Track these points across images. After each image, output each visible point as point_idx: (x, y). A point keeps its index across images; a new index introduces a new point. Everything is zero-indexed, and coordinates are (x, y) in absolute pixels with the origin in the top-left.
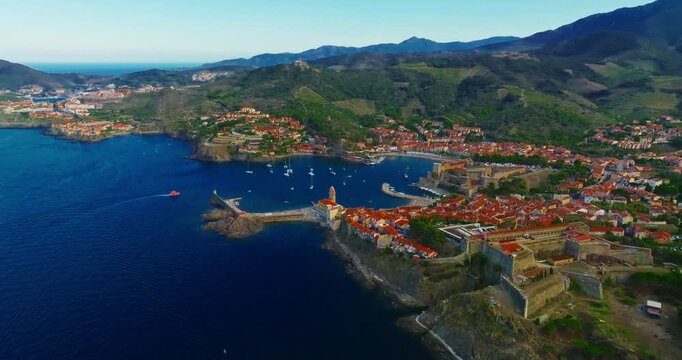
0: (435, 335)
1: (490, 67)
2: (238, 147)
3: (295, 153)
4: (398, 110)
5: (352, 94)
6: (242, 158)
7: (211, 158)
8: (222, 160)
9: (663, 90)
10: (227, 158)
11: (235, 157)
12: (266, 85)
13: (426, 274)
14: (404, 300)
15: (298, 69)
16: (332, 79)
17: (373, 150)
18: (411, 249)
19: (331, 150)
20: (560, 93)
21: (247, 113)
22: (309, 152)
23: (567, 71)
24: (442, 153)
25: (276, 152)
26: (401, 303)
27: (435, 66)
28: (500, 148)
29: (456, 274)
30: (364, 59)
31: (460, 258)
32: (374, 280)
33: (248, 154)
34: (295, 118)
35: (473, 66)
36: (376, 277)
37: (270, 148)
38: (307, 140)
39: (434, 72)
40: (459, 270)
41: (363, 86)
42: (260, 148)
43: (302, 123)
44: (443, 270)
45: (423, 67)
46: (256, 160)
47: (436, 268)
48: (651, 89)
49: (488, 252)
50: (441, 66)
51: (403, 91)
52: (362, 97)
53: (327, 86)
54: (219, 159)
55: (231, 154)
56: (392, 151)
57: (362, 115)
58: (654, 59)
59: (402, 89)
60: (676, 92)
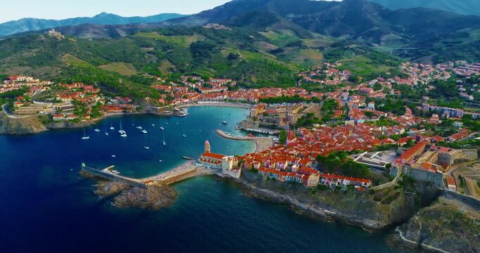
0: (430, 247)
1: (205, 35)
2: (50, 116)
3: (106, 114)
4: (156, 70)
5: (110, 59)
6: (61, 125)
7: (26, 130)
8: (39, 130)
9: (312, 48)
10: (44, 128)
11: (50, 126)
12: (26, 54)
13: (376, 199)
14: (371, 225)
15: (55, 38)
16: (89, 47)
17: (173, 104)
18: (346, 182)
19: (140, 108)
20: (257, 51)
21: (25, 81)
22: (119, 112)
23: (251, 36)
24: (225, 100)
25: (92, 116)
26: (371, 228)
27: (165, 35)
28: (262, 92)
29: (398, 194)
30: (88, 29)
31: (394, 182)
32: (327, 214)
33: (65, 121)
34: (86, 82)
35: (192, 34)
36: (326, 211)
37: (84, 113)
38: (109, 101)
39: (168, 39)
40: (398, 190)
41: (117, 51)
42: (75, 114)
43: (95, 88)
44: (387, 194)
45: (156, 35)
46: (76, 125)
47: (382, 192)
48: (305, 47)
49: (411, 173)
50: (170, 35)
51: (151, 55)
52: (121, 61)
53: (87, 52)
54: (36, 130)
55: (44, 123)
56: (186, 103)
57: (130, 76)
58: (292, 29)
59: (149, 53)
60: (319, 48)
